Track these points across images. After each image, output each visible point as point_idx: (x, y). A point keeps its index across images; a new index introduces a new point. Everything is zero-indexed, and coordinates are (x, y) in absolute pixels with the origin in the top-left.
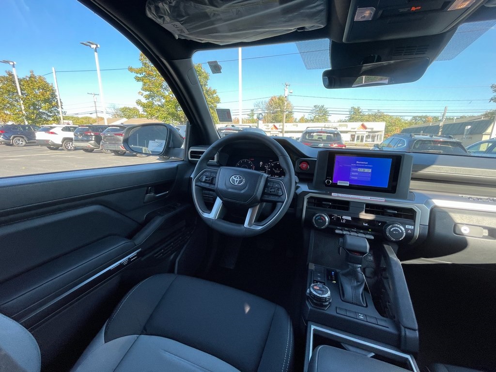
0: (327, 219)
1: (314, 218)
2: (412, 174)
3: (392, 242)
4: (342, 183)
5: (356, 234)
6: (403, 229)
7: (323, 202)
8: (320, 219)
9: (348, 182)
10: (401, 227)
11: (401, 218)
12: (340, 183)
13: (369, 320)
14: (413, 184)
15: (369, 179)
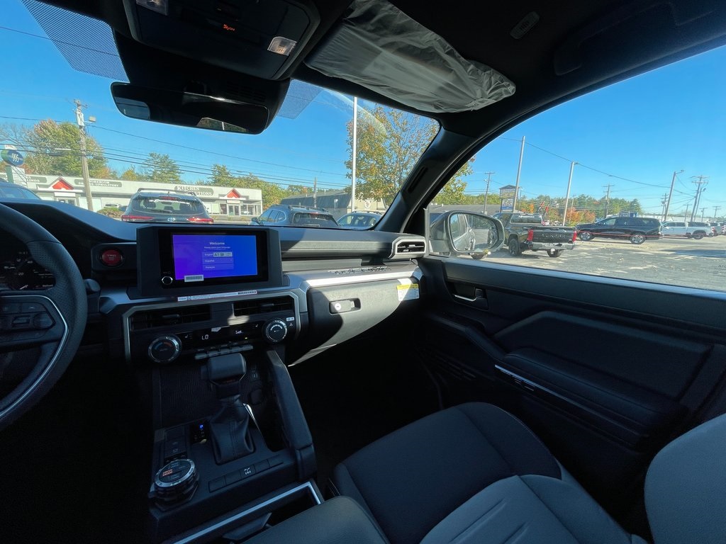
0: (176, 343)
1: (150, 348)
2: (282, 253)
3: (275, 343)
4: (191, 278)
5: (227, 351)
6: (284, 324)
7: (164, 316)
8: (164, 346)
9: (202, 276)
10: (281, 322)
11: (280, 310)
12: (187, 279)
13: (258, 469)
14: (286, 266)
15: (232, 267)
